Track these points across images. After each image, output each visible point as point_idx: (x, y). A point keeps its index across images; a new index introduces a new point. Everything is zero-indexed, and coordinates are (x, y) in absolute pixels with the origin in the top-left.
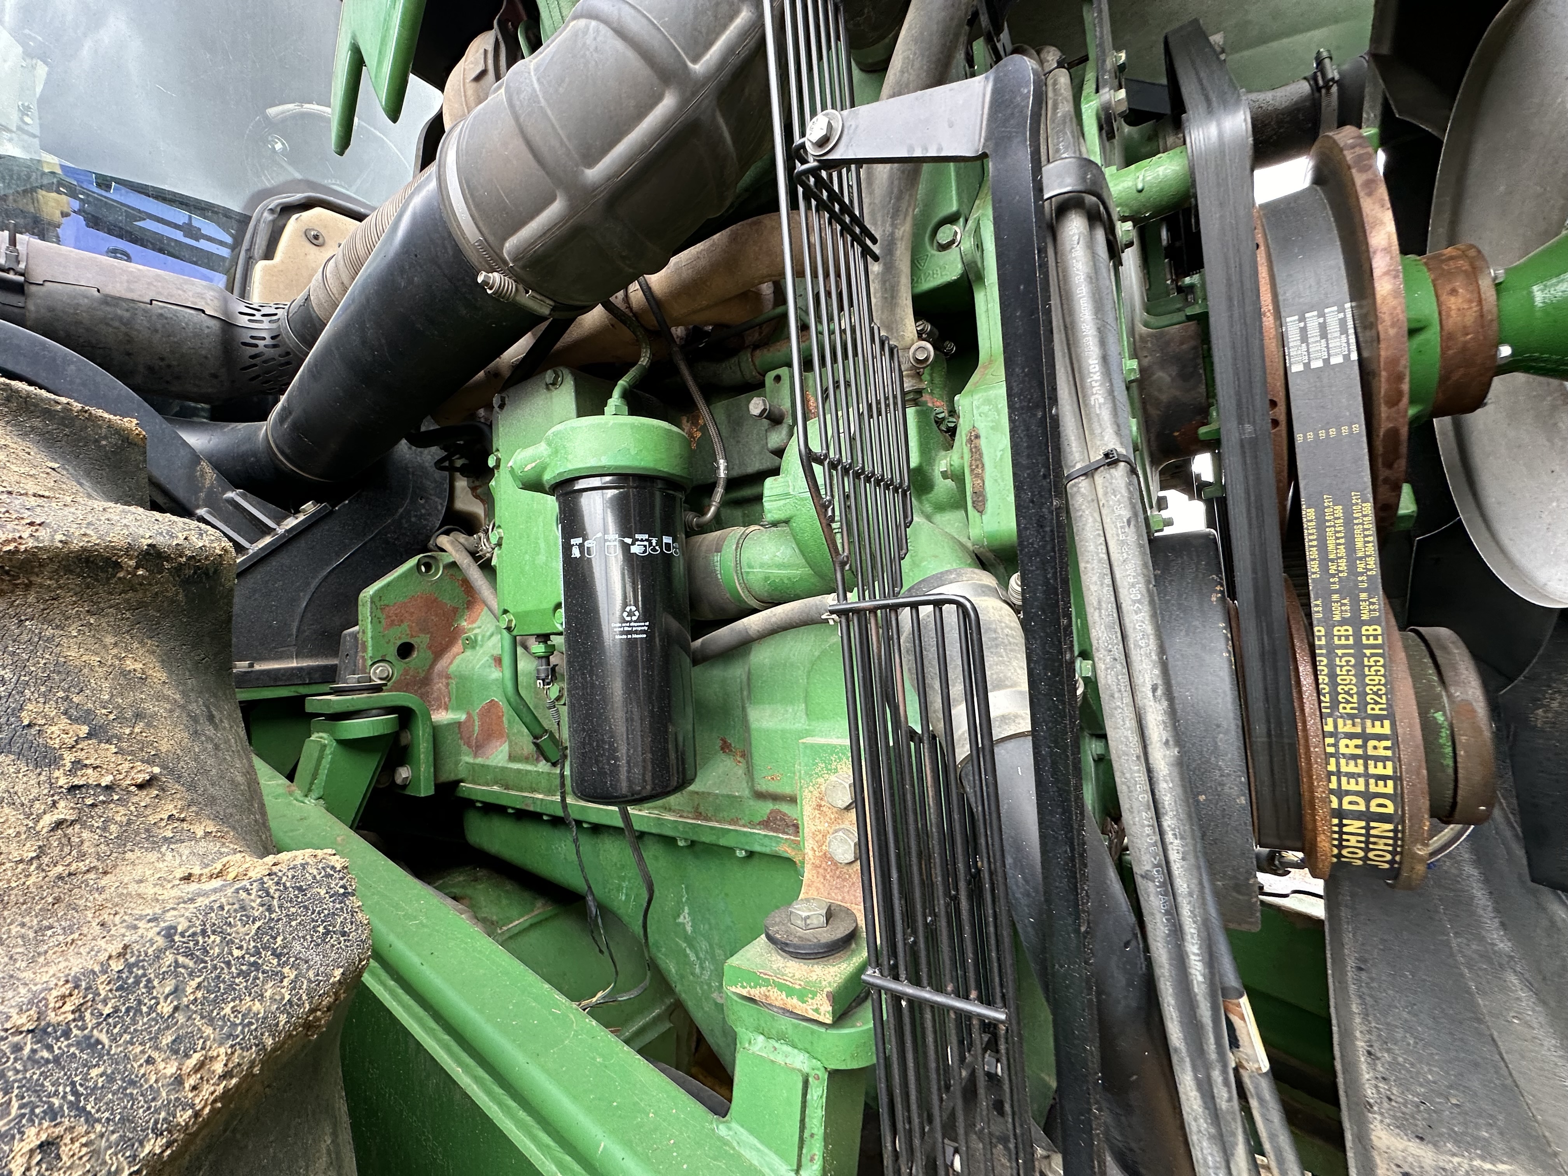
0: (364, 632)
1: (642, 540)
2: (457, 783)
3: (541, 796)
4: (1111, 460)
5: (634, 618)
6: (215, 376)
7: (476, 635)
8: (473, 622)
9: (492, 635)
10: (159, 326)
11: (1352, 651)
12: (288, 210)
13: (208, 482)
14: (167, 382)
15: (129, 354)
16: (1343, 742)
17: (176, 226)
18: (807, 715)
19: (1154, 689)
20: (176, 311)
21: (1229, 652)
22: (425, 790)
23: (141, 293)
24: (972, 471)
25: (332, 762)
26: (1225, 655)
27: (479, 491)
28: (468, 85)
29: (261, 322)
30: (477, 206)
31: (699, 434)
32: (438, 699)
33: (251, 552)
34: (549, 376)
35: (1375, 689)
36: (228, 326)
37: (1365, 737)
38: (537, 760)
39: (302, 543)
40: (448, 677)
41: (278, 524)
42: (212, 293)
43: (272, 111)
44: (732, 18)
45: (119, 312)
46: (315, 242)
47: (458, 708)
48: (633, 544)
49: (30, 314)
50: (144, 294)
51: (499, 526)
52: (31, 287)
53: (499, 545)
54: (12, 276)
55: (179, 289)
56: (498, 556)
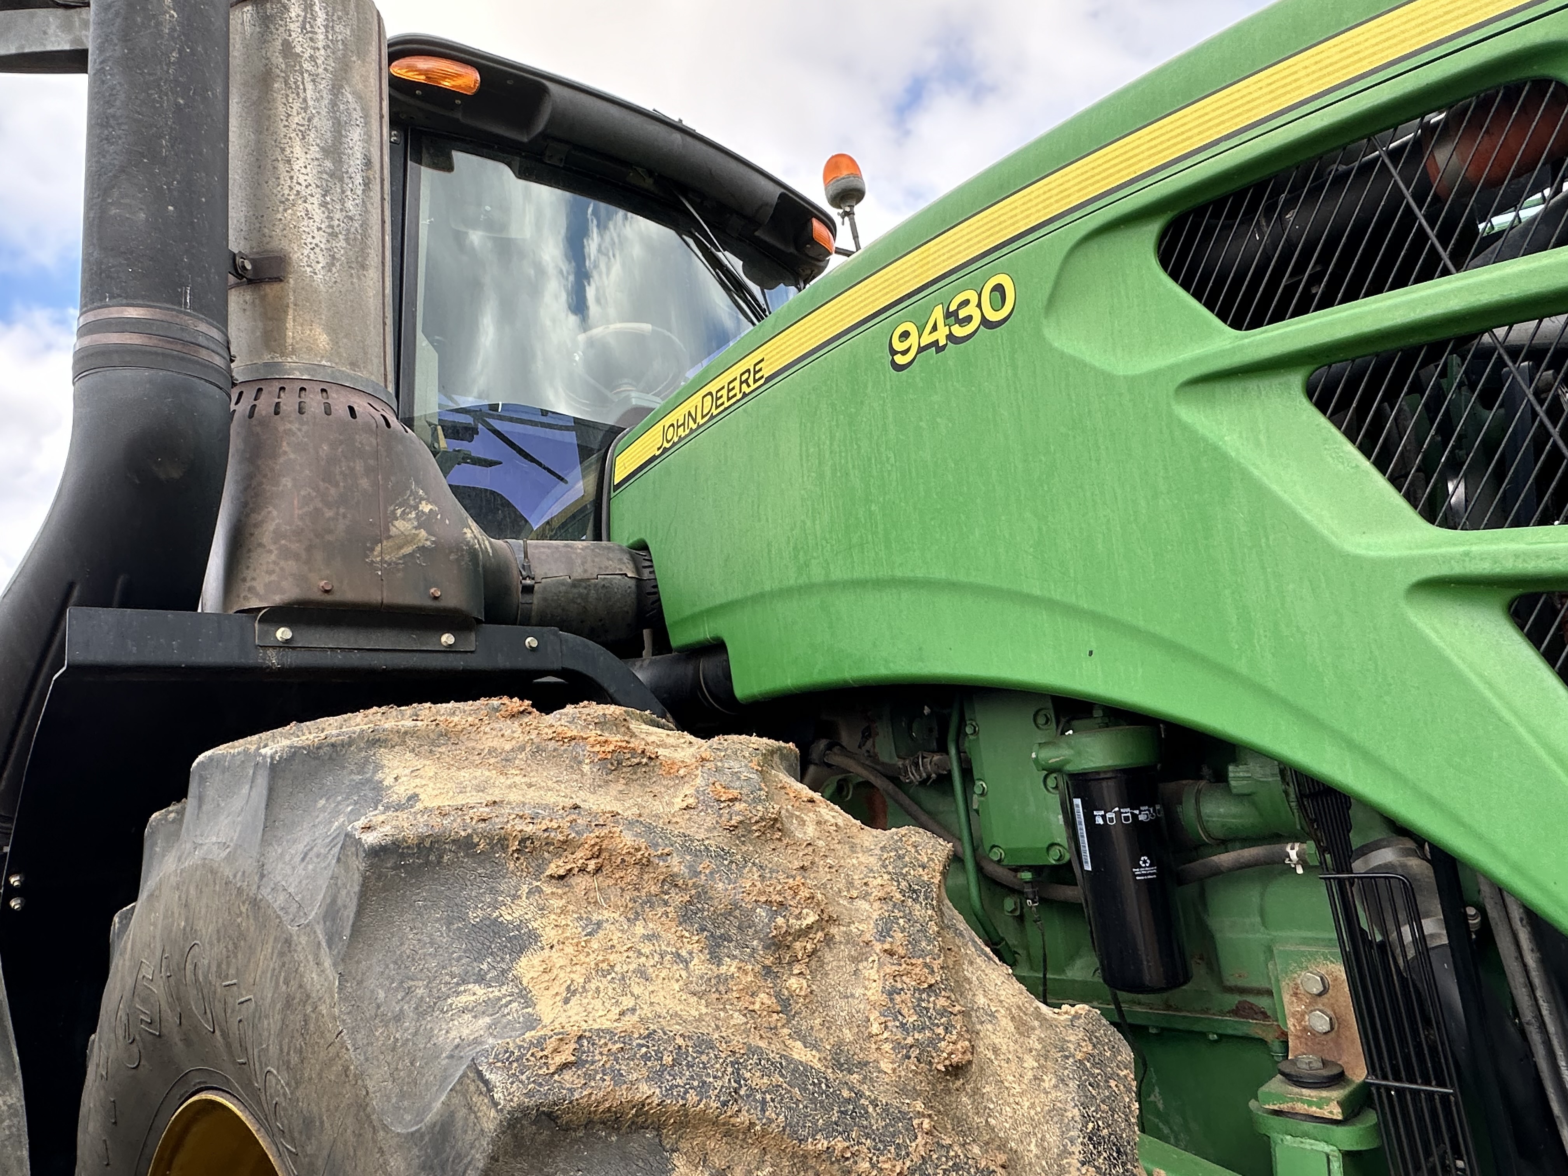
1: (1144, 811)
5: (1147, 865)
10: (600, 594)
18: (1265, 926)
20: (611, 580)
23: (591, 571)
36: (639, 582)
42: (627, 556)
45: (581, 591)
48: (1140, 813)
49: (534, 607)
50: (593, 571)
51: (980, 780)
52: (536, 586)
53: (983, 794)
54: (528, 582)
55: (609, 559)
56: (980, 802)
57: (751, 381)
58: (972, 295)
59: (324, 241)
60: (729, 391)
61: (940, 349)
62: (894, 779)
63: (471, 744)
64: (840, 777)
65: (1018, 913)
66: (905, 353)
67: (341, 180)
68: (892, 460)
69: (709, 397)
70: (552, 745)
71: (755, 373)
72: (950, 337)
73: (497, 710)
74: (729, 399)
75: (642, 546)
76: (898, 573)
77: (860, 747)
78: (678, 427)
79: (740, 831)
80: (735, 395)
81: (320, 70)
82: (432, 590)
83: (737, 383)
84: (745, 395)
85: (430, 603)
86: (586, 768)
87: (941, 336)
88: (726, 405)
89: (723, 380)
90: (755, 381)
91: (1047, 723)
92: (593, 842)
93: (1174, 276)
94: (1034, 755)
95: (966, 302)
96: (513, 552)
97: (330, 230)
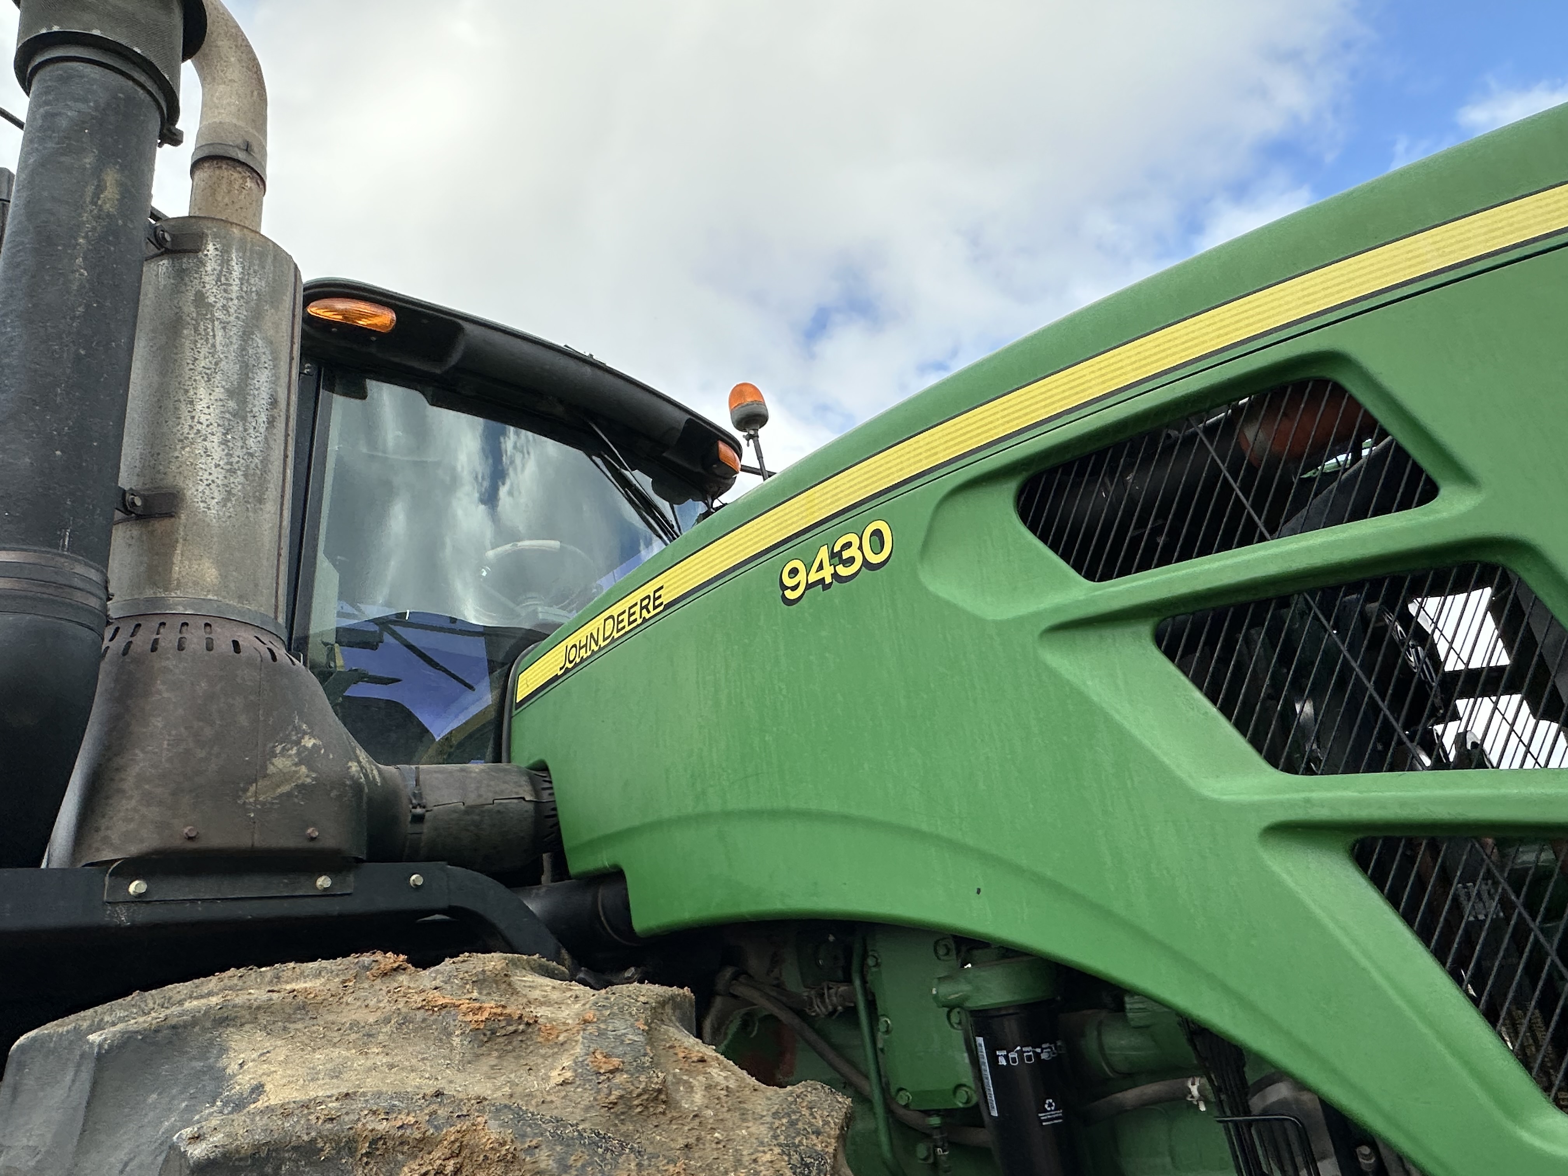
1: (1046, 1048)
5: (1053, 1108)
8: (789, 1075)
10: (495, 820)
20: (507, 804)
23: (486, 795)
36: (538, 805)
42: (524, 778)
45: (474, 817)
48: (1042, 1052)
49: (424, 837)
50: (488, 797)
51: (883, 1015)
52: (427, 814)
53: (887, 1032)
54: (419, 811)
55: (505, 782)
56: (885, 1041)
57: (651, 607)
58: (854, 538)
59: (221, 477)
60: (630, 615)
61: (827, 587)
62: (800, 1014)
63: (331, 1018)
64: (743, 1011)
65: (931, 1160)
66: (794, 588)
67: (244, 419)
68: (784, 692)
69: (611, 620)
70: (420, 1015)
71: (655, 599)
72: (835, 575)
73: (368, 968)
74: (630, 624)
75: (542, 767)
76: (793, 805)
77: (768, 974)
78: (581, 648)
79: (619, 1108)
80: (635, 620)
81: (232, 318)
82: (309, 831)
83: (637, 609)
84: (645, 620)
85: (306, 844)
86: (456, 1041)
87: (827, 574)
88: (627, 629)
89: (624, 605)
90: (655, 608)
91: (947, 954)
92: (452, 1138)
93: (1033, 529)
94: (934, 992)
95: (848, 545)
96: (404, 779)
97: (229, 467)
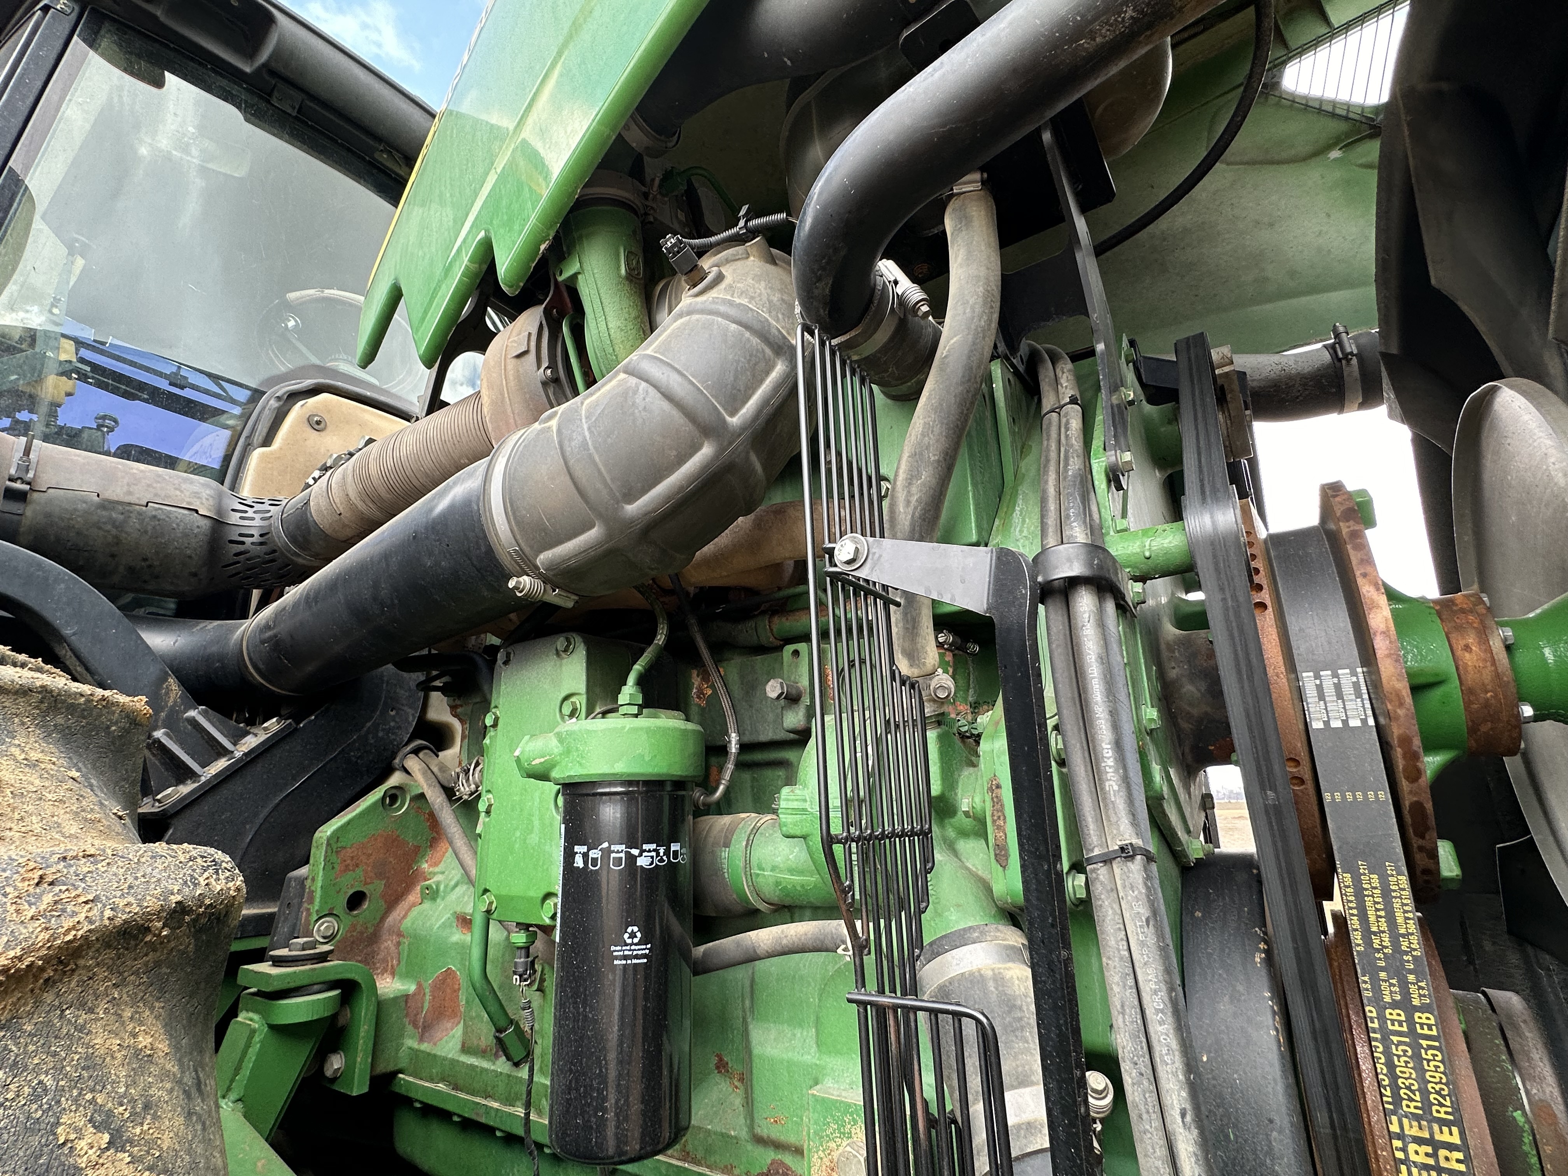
0: (313, 880)
1: (649, 851)
2: (394, 1074)
3: (495, 1105)
4: (1126, 853)
5: (636, 940)
6: (195, 575)
7: (438, 884)
8: (436, 864)
9: (456, 885)
10: (149, 528)
11: (1407, 1040)
12: (294, 396)
13: (172, 699)
14: (145, 582)
15: (113, 556)
16: (1412, 1147)
17: (165, 376)
18: (818, 1046)
19: (1183, 1115)
20: (170, 512)
21: (1277, 1030)
22: (359, 1087)
23: (140, 495)
24: (994, 821)
25: (259, 1054)
26: (1273, 1033)
27: (459, 710)
28: (508, 361)
29: (253, 519)
30: (518, 523)
31: (709, 692)
32: (384, 960)
33: (203, 779)
34: (561, 642)
35: (1437, 1087)
36: (218, 524)
37: (1436, 1145)
38: (496, 1056)
39: (259, 767)
40: (400, 934)
41: (235, 744)
42: (208, 492)
43: (292, 296)
44: (768, 373)
45: (114, 515)
46: (316, 427)
47: (407, 976)
48: (640, 855)
49: (26, 522)
50: (142, 497)
51: (489, 792)
52: (37, 495)
53: (488, 813)
54: (18, 485)
55: (177, 489)
56: (484, 824)
91: (572, 713)
94: (517, 752)
